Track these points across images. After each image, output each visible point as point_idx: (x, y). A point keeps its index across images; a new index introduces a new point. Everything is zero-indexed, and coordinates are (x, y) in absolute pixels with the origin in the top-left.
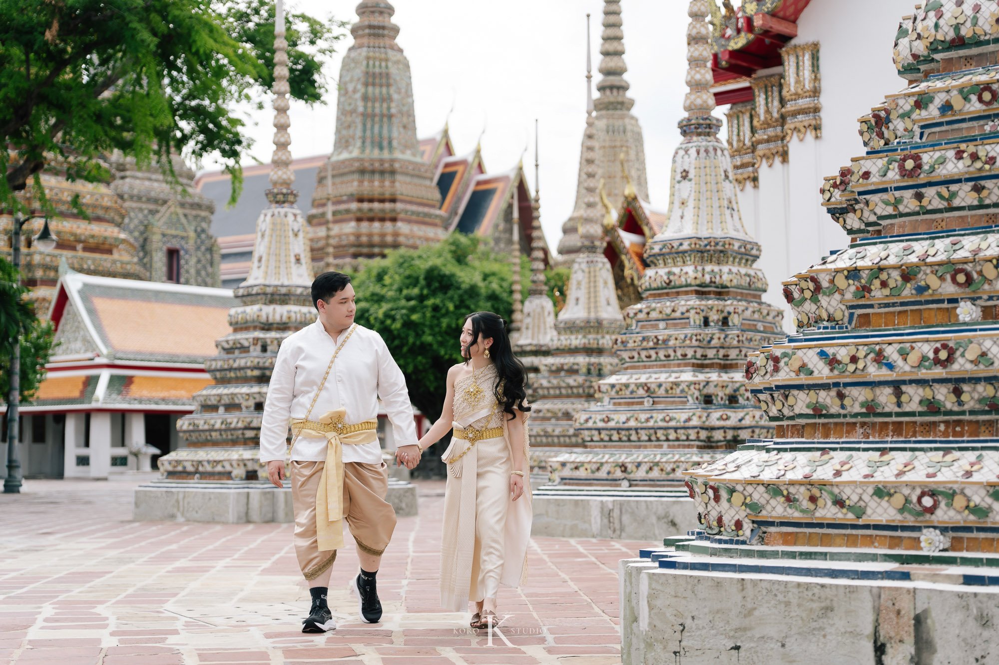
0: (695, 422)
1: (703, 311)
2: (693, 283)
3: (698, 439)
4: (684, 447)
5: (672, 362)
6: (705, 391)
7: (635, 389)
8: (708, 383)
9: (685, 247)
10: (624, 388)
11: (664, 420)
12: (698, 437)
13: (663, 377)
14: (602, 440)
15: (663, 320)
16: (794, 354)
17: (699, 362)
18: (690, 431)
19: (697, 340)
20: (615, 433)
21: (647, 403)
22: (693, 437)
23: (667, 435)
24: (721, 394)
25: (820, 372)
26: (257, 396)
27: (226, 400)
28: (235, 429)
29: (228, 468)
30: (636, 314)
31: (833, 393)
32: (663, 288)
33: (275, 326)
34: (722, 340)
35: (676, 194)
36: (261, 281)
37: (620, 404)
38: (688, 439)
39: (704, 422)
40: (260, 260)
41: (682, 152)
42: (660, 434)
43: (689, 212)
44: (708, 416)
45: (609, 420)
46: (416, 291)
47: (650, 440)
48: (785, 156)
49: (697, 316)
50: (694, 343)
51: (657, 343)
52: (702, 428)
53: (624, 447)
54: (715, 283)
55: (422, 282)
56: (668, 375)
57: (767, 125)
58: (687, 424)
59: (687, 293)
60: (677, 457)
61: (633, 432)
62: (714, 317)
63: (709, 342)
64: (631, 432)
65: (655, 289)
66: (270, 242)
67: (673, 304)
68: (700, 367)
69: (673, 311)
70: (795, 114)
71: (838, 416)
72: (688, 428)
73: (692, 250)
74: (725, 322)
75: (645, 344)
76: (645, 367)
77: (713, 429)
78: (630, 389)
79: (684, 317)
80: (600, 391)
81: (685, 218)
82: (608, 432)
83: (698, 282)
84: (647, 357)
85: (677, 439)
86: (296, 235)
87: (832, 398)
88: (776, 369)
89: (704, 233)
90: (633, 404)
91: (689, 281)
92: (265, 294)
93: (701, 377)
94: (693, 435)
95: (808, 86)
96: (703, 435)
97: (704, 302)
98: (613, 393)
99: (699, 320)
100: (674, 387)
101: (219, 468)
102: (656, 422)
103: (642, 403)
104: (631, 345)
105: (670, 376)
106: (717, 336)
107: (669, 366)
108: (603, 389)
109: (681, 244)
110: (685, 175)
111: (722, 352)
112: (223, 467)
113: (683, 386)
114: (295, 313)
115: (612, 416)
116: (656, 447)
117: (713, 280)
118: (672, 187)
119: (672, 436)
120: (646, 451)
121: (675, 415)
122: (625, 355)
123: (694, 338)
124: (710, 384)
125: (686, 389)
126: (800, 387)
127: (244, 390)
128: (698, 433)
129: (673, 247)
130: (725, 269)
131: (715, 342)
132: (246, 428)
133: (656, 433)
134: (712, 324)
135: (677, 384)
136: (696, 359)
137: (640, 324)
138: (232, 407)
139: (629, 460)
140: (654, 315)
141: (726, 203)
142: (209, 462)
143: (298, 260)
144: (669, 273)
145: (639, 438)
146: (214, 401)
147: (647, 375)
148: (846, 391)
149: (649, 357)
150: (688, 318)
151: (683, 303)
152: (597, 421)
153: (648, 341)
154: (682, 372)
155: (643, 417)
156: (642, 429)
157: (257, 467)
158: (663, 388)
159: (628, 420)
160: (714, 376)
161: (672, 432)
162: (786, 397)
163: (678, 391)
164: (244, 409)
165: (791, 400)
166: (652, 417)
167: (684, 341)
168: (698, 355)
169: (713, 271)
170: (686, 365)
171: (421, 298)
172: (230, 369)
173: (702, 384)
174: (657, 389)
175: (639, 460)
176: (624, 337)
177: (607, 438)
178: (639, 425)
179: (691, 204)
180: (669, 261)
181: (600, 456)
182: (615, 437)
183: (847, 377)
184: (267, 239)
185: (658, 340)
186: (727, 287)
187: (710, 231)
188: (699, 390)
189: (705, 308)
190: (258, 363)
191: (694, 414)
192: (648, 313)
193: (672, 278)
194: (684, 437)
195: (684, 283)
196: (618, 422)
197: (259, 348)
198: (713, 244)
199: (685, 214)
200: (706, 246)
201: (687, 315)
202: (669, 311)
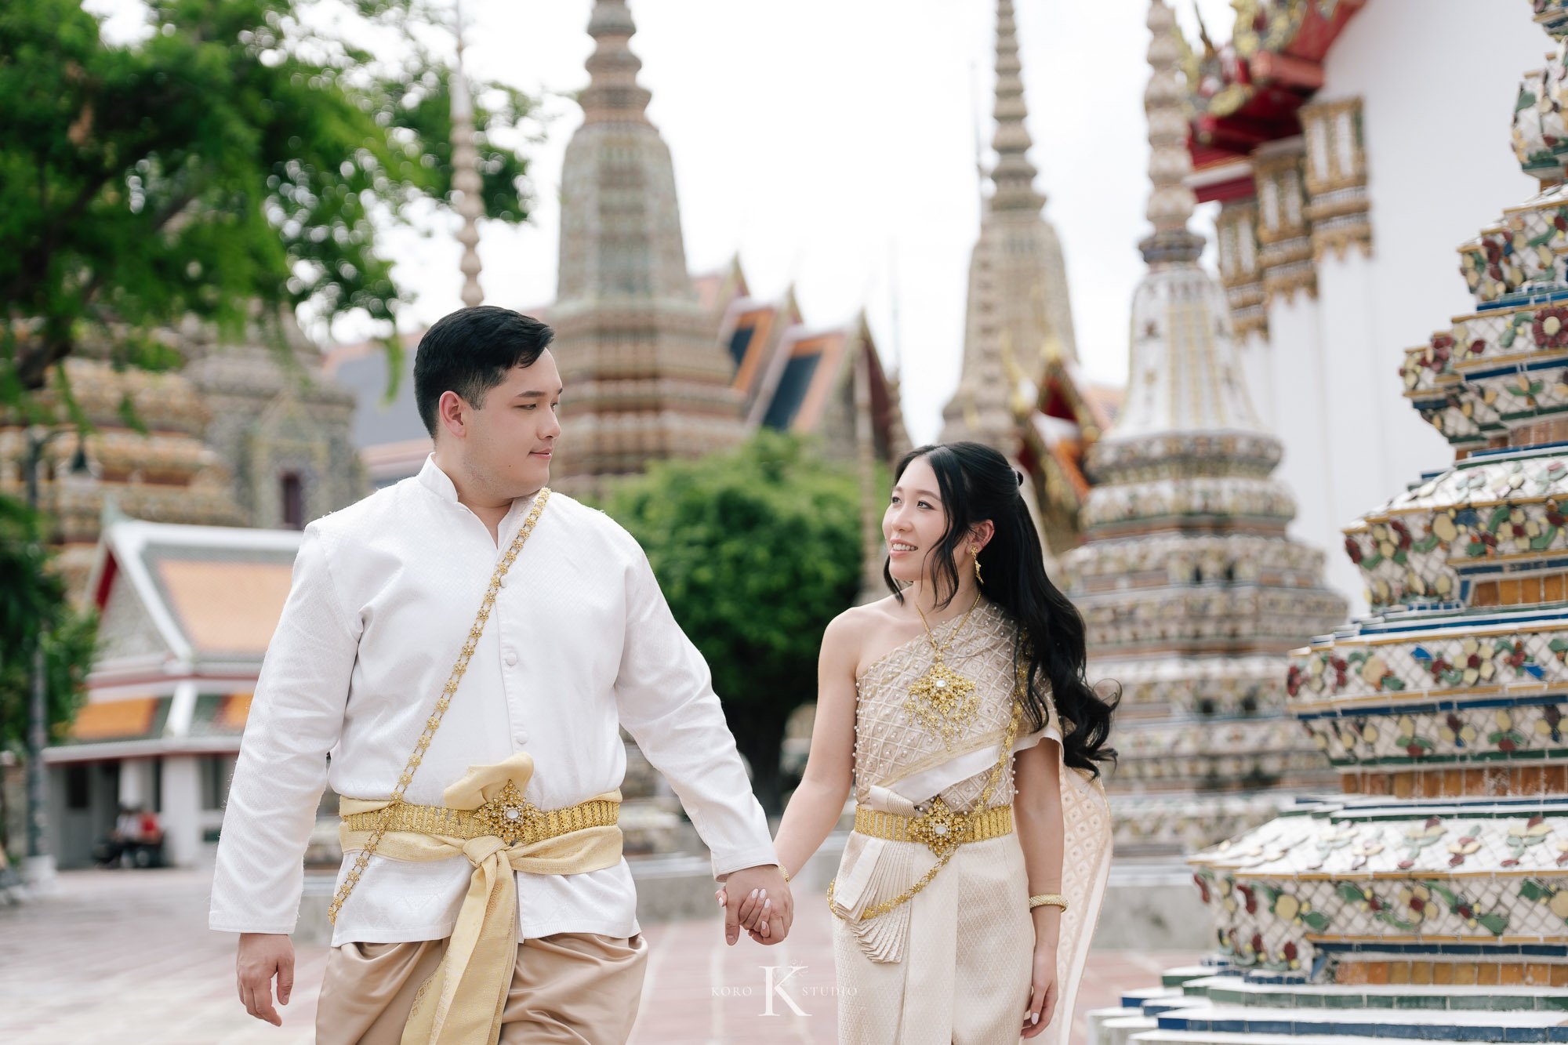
0: (1187, 747)
1: (1191, 557)
2: (1173, 510)
3: (1194, 775)
4: (1171, 788)
5: (1144, 644)
6: (1202, 694)
8: (1205, 679)
9: (1157, 450)
12: (1193, 772)
13: (1129, 670)
15: (1126, 573)
16: (1371, 654)
17: (1190, 643)
18: (1180, 763)
19: (1183, 606)
23: (1140, 770)
24: (1229, 696)
25: (1417, 685)
31: (1441, 719)
32: (1124, 521)
34: (1226, 604)
35: (1140, 361)
38: (1176, 775)
39: (1203, 747)
41: (1143, 293)
42: (1128, 767)
43: (1161, 392)
44: (1209, 736)
46: (701, 532)
47: (1114, 777)
48: (1312, 286)
49: (1182, 567)
50: (1180, 610)
51: (1117, 612)
52: (1200, 757)
54: (1209, 508)
55: (712, 515)
56: (1135, 668)
57: (1282, 236)
58: (1174, 751)
59: (1162, 528)
62: (1211, 567)
63: (1205, 609)
65: (1109, 522)
67: (1141, 548)
68: (1192, 650)
69: (1143, 556)
70: (1327, 217)
71: (1452, 758)
72: (1176, 757)
73: (1169, 454)
74: (1229, 575)
75: (1097, 614)
76: (1098, 654)
77: (1219, 757)
79: (1160, 568)
81: (1154, 402)
83: (1181, 508)
85: (1159, 776)
87: (1439, 728)
88: (1342, 682)
89: (1185, 427)
91: (1165, 508)
93: (1194, 669)
94: (1184, 768)
95: (1348, 168)
96: (1203, 768)
97: (1192, 543)
99: (1186, 573)
100: (1150, 686)
105: (1140, 670)
106: (1217, 597)
107: (1138, 651)
109: (1150, 447)
110: (1151, 331)
111: (1227, 628)
113: (1164, 688)
116: (1122, 789)
117: (1208, 502)
119: (1150, 770)
121: (1153, 734)
123: (1180, 602)
124: (1210, 681)
125: (1169, 693)
126: (1384, 711)
128: (1193, 765)
129: (1135, 452)
130: (1225, 485)
131: (1214, 607)
133: (1121, 766)
134: (1208, 579)
135: (1154, 681)
136: (1183, 637)
140: (1110, 567)
141: (1219, 374)
144: (1133, 495)
147: (1103, 667)
148: (1464, 716)
149: (1105, 636)
150: (1167, 569)
151: (1158, 542)
153: (1102, 610)
154: (1161, 662)
158: (1130, 690)
160: (1215, 668)
161: (1149, 763)
162: (1361, 728)
163: (1157, 692)
165: (1369, 733)
167: (1162, 607)
168: (1188, 632)
169: (1205, 489)
170: (1167, 648)
171: (711, 544)
173: (1197, 683)
179: (1163, 378)
180: (1132, 475)
183: (1464, 691)
186: (1229, 515)
187: (1196, 422)
188: (1192, 692)
189: (1195, 553)
191: (1185, 734)
192: (1100, 564)
193: (1136, 503)
194: (1171, 772)
195: (1157, 511)
198: (1203, 441)
199: (1154, 394)
200: (1192, 444)
201: (1166, 563)
202: (1134, 557)
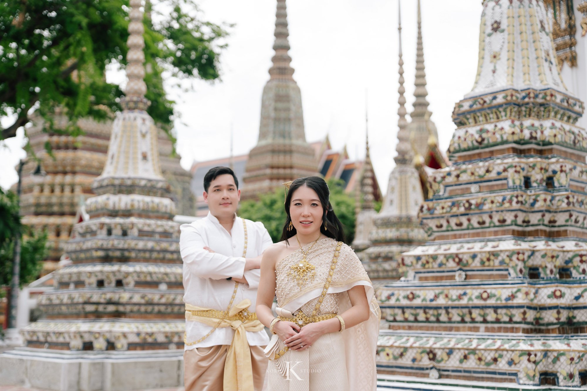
0: (520, 300)
1: (523, 169)
2: (510, 138)
3: (524, 321)
4: (506, 330)
5: (488, 230)
6: (530, 263)
7: (444, 261)
8: (533, 252)
9: (500, 100)
10: (431, 260)
11: (480, 297)
12: (524, 319)
13: (477, 247)
14: (406, 320)
15: (476, 183)
17: (520, 229)
18: (514, 311)
19: (518, 202)
20: (421, 312)
21: (459, 277)
22: (518, 318)
23: (484, 316)
24: (550, 266)
26: (99, 274)
27: (75, 278)
28: (78, 304)
29: (68, 340)
30: (444, 178)
32: (474, 148)
33: (120, 213)
34: (548, 202)
35: (487, 48)
36: (112, 174)
37: (426, 279)
38: (511, 321)
39: (532, 300)
40: (112, 157)
42: (476, 314)
43: (502, 65)
44: (536, 293)
45: (414, 297)
47: (463, 321)
49: (516, 176)
50: (515, 206)
51: (469, 208)
52: (529, 308)
53: (432, 329)
54: (536, 138)
56: (483, 244)
58: (510, 303)
59: (502, 151)
60: (498, 344)
61: (443, 312)
62: (537, 176)
63: (533, 205)
64: (440, 311)
65: (465, 150)
66: (121, 142)
67: (487, 164)
68: (521, 235)
69: (488, 171)
72: (512, 307)
73: (508, 104)
74: (549, 183)
75: (455, 209)
76: (455, 236)
77: (543, 308)
78: (439, 261)
79: (501, 177)
80: (404, 264)
81: (497, 72)
82: (413, 311)
83: (516, 138)
84: (457, 225)
85: (498, 321)
86: (144, 136)
89: (520, 85)
90: (441, 278)
91: (505, 138)
92: (113, 185)
93: (525, 246)
94: (518, 316)
96: (531, 315)
97: (524, 160)
98: (419, 266)
99: (519, 180)
100: (492, 258)
101: (61, 340)
102: (470, 299)
103: (452, 278)
104: (438, 211)
105: (486, 245)
106: (542, 197)
107: (484, 234)
108: (408, 261)
109: (495, 98)
110: (496, 27)
111: (548, 217)
112: (64, 338)
113: (503, 256)
114: (139, 202)
115: (417, 292)
116: (470, 329)
117: (534, 135)
118: (482, 41)
119: (491, 316)
120: (460, 335)
121: (493, 291)
122: (432, 224)
123: (515, 200)
124: (537, 254)
125: (507, 260)
127: (89, 268)
128: (524, 313)
129: (485, 102)
130: (547, 124)
131: (539, 205)
132: (85, 303)
133: (470, 313)
134: (534, 184)
135: (495, 254)
136: (516, 225)
137: (449, 189)
138: (79, 284)
139: (438, 345)
140: (464, 177)
141: (543, 55)
142: (54, 333)
143: (145, 157)
144: (481, 131)
145: (450, 319)
146: (66, 279)
147: (459, 245)
149: (460, 225)
150: (506, 179)
151: (499, 161)
152: (401, 298)
153: (459, 206)
154: (500, 240)
155: (454, 293)
156: (453, 308)
157: (92, 339)
158: (477, 260)
159: (436, 297)
160: (540, 245)
161: (490, 311)
163: (497, 262)
164: (87, 286)
166: (465, 294)
167: (502, 203)
168: (519, 221)
169: (533, 125)
170: (504, 233)
172: (82, 251)
173: (527, 254)
174: (470, 261)
175: (451, 346)
176: (431, 204)
177: (411, 318)
178: (450, 303)
179: (504, 56)
180: (481, 119)
181: (404, 340)
182: (422, 317)
184: (119, 139)
185: (470, 205)
186: (550, 143)
187: (527, 82)
188: (523, 260)
189: (526, 167)
190: (102, 245)
191: (519, 290)
192: (458, 176)
193: (484, 135)
194: (507, 319)
195: (499, 140)
196: (424, 300)
197: (104, 231)
198: (532, 95)
199: (498, 67)
200: (524, 98)
201: (504, 174)
202: (482, 172)
